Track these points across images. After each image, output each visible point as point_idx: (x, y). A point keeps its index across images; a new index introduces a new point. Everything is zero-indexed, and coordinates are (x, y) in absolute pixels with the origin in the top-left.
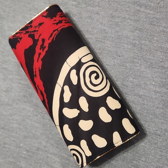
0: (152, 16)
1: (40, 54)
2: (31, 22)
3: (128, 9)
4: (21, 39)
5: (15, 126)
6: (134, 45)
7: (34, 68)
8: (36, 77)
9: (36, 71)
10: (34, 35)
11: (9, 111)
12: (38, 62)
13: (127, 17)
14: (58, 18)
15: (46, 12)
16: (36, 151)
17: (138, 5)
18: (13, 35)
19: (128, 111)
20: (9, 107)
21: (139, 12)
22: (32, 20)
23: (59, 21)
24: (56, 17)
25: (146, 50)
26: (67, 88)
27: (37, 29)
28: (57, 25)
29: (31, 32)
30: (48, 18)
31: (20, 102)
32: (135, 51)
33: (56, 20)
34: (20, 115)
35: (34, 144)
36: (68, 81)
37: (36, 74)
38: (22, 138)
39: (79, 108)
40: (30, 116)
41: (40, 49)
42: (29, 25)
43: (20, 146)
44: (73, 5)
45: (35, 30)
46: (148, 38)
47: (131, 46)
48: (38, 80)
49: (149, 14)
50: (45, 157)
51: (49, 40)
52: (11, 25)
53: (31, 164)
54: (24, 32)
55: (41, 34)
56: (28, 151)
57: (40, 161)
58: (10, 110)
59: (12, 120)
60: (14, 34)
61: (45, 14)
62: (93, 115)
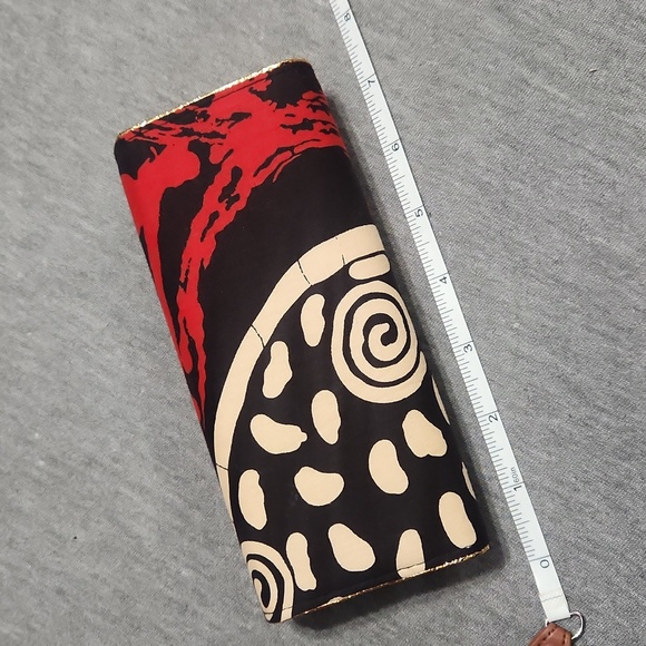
0: (562, 108)
1: (214, 216)
2: (208, 101)
3: (491, 67)
4: (160, 148)
5: (29, 367)
6: (484, 188)
7: (185, 258)
8: (185, 290)
9: (187, 271)
10: (208, 146)
11: (21, 313)
12: (202, 240)
13: (484, 91)
14: (301, 111)
15: (267, 79)
16: (82, 468)
17: (528, 63)
18: (135, 127)
19: (465, 471)
20: (21, 301)
21: (524, 86)
22: (213, 95)
23: (305, 120)
24: (296, 105)
25: (518, 214)
26: (280, 351)
27: (222, 130)
28: (294, 133)
29: (200, 135)
30: (270, 101)
31: (63, 291)
32: (482, 208)
33: (293, 116)
34: (55, 335)
35: (80, 441)
36: (289, 328)
37: (186, 279)
38: (44, 413)
39: (307, 425)
40: (87, 346)
41: (220, 200)
42: (200, 110)
43: (30, 438)
44: (315, 10)
45: (214, 132)
46: (534, 178)
47: (474, 189)
48: (189, 299)
49: (554, 99)
50: (106, 493)
51: (255, 175)
52: (92, 24)
53: (55, 508)
54: (178, 128)
55: (231, 151)
56: (53, 461)
57: (89, 504)
58: (22, 309)
59: (24, 345)
60: (141, 128)
61: (262, 87)
62: (348, 457)
